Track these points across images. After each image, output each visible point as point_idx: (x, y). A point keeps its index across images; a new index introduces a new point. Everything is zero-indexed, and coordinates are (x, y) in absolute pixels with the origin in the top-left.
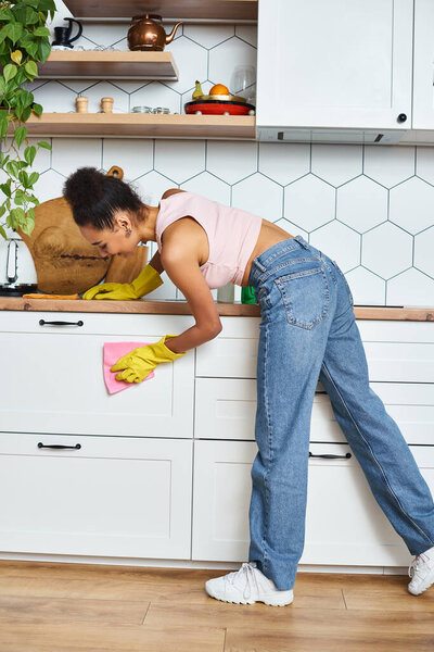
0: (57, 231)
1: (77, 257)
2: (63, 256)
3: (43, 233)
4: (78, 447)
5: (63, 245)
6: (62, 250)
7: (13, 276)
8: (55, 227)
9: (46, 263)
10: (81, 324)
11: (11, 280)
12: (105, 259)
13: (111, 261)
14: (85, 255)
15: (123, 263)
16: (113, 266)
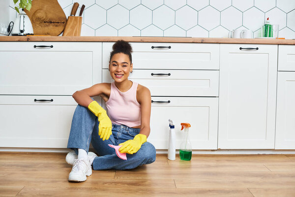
0: (42, 11)
1: (51, 22)
2: (45, 22)
3: (35, 12)
4: (52, 100)
5: (45, 17)
6: (44, 19)
7: (22, 29)
8: (41, 9)
9: (37, 25)
10: (52, 47)
11: (22, 31)
12: (63, 23)
13: (66, 24)
14: (54, 21)
15: (71, 24)
16: (67, 26)
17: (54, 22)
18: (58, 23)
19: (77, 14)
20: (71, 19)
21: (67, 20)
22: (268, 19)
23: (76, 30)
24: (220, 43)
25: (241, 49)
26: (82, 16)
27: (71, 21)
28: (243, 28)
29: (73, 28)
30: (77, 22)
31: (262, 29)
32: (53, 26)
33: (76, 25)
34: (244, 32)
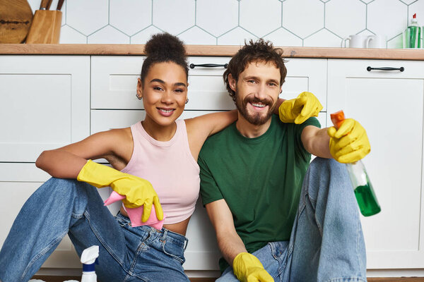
1: (3, 22)
12: (27, 23)
13: (31, 25)
14: (10, 20)
15: (41, 25)
16: (32, 28)
17: (8, 22)
18: (17, 23)
19: (53, 7)
20: (41, 15)
21: (33, 17)
22: (414, 16)
23: (50, 35)
24: (327, 58)
25: (369, 69)
26: (63, 9)
27: (40, 20)
28: (367, 33)
29: (43, 32)
30: (51, 21)
31: (404, 35)
32: (7, 29)
33: (49, 27)
34: (371, 40)
